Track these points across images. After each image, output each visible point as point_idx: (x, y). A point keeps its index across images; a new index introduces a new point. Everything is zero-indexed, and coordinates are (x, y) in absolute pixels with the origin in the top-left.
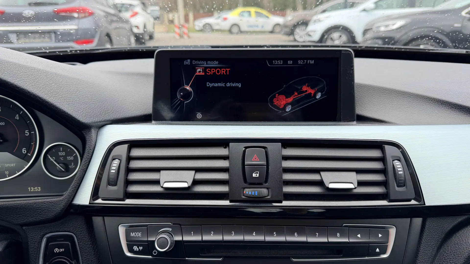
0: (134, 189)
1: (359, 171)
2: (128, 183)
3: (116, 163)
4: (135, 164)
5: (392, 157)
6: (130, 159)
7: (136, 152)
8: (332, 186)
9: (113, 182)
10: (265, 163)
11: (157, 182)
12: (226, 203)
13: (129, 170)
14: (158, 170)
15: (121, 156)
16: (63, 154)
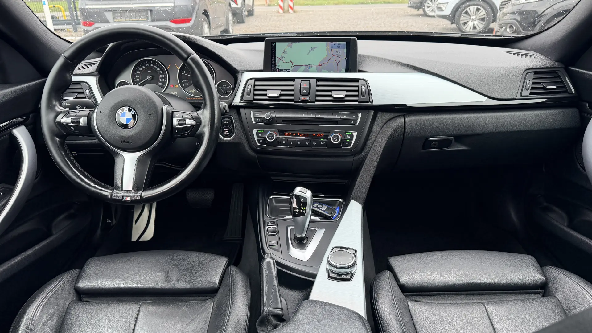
0: (256, 97)
1: (347, 91)
2: (254, 95)
3: (250, 86)
4: (256, 88)
5: (361, 85)
6: (255, 85)
7: (257, 83)
8: (335, 96)
9: (249, 94)
10: (309, 87)
11: (266, 95)
12: (293, 103)
13: (255, 90)
14: (266, 90)
15: (251, 84)
16: (225, 86)
